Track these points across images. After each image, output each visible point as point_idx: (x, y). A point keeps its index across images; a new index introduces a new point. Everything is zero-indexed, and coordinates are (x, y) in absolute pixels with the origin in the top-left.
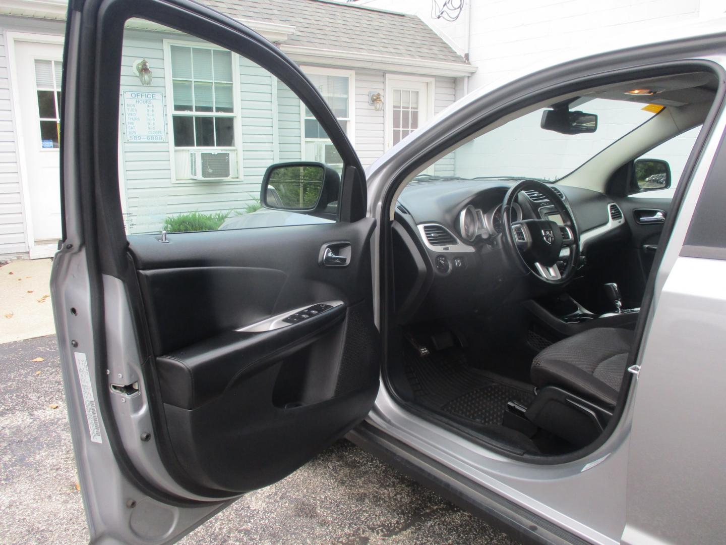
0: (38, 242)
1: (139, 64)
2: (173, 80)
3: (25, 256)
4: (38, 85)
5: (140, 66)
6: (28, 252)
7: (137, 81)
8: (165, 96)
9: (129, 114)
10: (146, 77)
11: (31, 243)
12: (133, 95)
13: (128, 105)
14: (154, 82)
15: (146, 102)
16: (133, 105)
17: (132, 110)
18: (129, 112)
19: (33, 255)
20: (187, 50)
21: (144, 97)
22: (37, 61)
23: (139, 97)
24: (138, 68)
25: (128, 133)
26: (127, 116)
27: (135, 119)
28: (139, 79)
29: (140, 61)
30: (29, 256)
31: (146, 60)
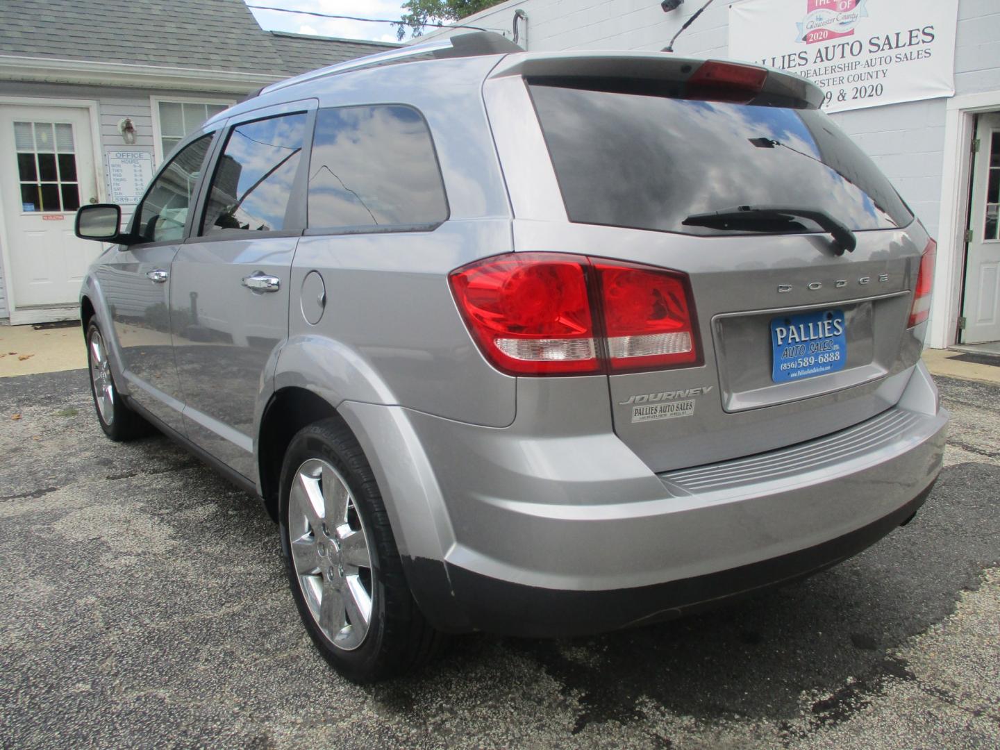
0: (18, 308)
1: (122, 124)
2: (163, 138)
3: (5, 322)
4: (18, 148)
5: (125, 125)
6: (8, 318)
7: (121, 140)
8: (154, 156)
9: (114, 175)
10: (130, 136)
11: (12, 308)
12: (119, 155)
13: (113, 166)
14: (139, 140)
15: (133, 162)
16: (119, 166)
17: (117, 171)
18: (115, 173)
19: (13, 321)
20: (178, 105)
21: (130, 157)
22: (16, 124)
23: (125, 157)
24: (122, 127)
25: (114, 195)
26: (112, 177)
27: (121, 180)
28: (122, 138)
29: (123, 120)
30: (9, 322)
31: (130, 118)
